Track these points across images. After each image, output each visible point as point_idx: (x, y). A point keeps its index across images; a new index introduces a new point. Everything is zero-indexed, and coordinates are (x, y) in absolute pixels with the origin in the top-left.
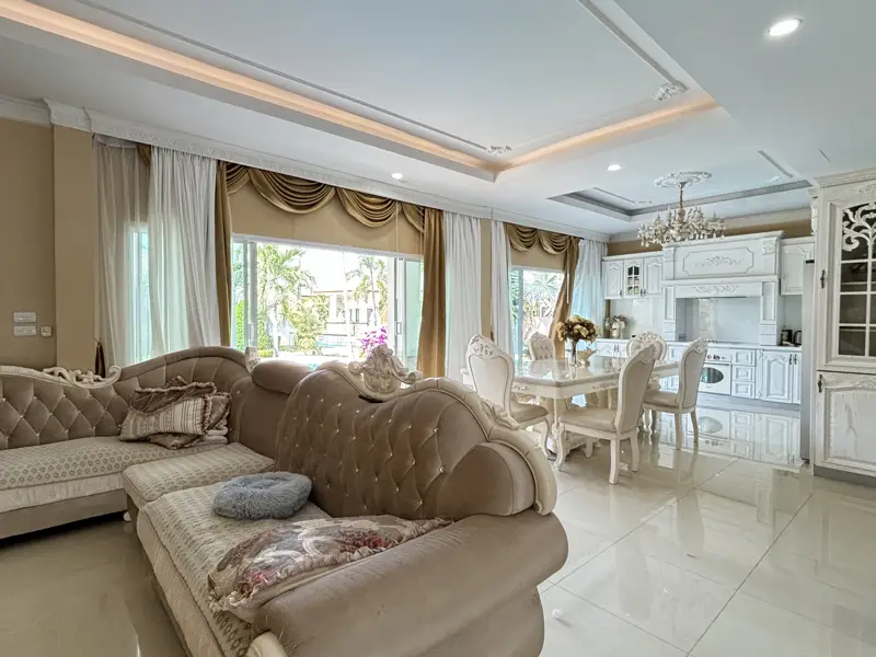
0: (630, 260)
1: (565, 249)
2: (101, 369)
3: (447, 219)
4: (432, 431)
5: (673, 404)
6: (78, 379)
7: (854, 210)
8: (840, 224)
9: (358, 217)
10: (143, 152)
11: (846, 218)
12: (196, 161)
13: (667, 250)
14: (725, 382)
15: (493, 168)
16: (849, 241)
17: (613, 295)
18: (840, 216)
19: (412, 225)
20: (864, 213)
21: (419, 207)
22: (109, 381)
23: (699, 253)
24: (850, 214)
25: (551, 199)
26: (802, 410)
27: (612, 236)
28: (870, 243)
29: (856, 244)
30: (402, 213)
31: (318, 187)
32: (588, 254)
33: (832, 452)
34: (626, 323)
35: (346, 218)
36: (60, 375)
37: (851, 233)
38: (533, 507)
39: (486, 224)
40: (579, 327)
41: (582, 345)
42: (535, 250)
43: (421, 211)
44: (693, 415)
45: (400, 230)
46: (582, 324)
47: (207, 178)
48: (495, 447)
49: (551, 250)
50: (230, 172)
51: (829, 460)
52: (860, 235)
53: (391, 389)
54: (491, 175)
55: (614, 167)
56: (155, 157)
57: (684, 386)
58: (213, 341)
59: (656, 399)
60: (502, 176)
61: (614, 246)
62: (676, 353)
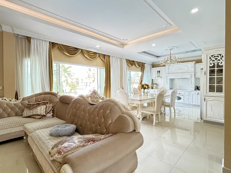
0: (158, 69)
1: (142, 66)
2: (17, 98)
3: (111, 58)
4: (108, 112)
5: (169, 105)
6: (10, 101)
7: (212, 56)
8: (209, 60)
9: (89, 58)
10: (29, 39)
11: (210, 58)
12: (43, 41)
13: (167, 67)
14: (182, 99)
15: (123, 45)
16: (211, 64)
17: (154, 78)
18: (209, 58)
19: (102, 60)
20: (214, 57)
21: (103, 55)
22: (19, 101)
23: (175, 67)
24: (211, 57)
25: (138, 53)
26: (201, 106)
27: (153, 63)
28: (216, 64)
29: (213, 65)
30: (99, 56)
31: (77, 49)
32: (147, 67)
33: (208, 116)
34: (157, 85)
35: (84, 57)
36: (5, 99)
37: (212, 62)
38: (135, 130)
39: (121, 59)
40: (145, 86)
41: (146, 90)
42: (134, 66)
43: (104, 56)
44: (174, 108)
45: (98, 60)
46: (146, 85)
47: (46, 46)
48: (125, 115)
49: (138, 66)
50: (53, 45)
51: (207, 118)
52: (214, 62)
53: (97, 101)
54: (122, 46)
55: (154, 45)
56: (32, 41)
57: (172, 100)
58: (47, 90)
59: (165, 104)
60: (125, 47)
61: (154, 66)
62: (169, 92)
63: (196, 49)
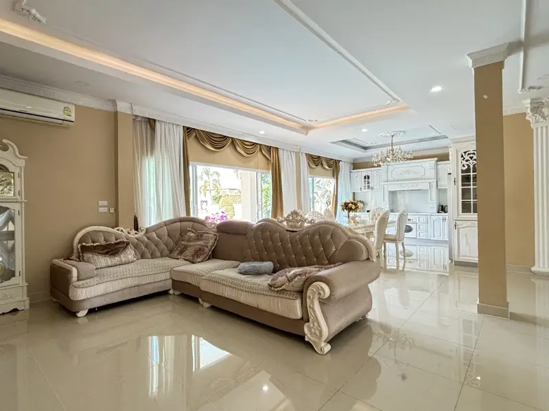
0: (365, 172)
1: (333, 166)
2: (136, 228)
3: (280, 152)
4: (329, 237)
5: (394, 238)
6: (129, 233)
7: (465, 153)
8: (460, 159)
9: (242, 152)
10: (151, 123)
11: (462, 156)
12: (175, 126)
13: (384, 167)
14: (414, 231)
15: (306, 129)
16: (464, 166)
17: (357, 191)
18: (460, 156)
19: (265, 156)
20: (469, 154)
21: (268, 147)
22: (141, 234)
23: (399, 169)
24: (464, 154)
25: (333, 143)
26: (449, 243)
27: (355, 160)
28: (471, 167)
29: (466, 167)
30: (261, 150)
31: (225, 137)
32: (344, 168)
33: (461, 254)
34: (364, 204)
35: (236, 153)
36: (122, 231)
37: (464, 162)
38: (368, 259)
39: (297, 154)
40: (351, 205)
41: (352, 214)
42: (319, 167)
43: (269, 148)
44: (403, 244)
45: (259, 158)
46: (352, 203)
47: (180, 133)
48: (353, 240)
49: (327, 167)
50: (188, 131)
51: (460, 258)
52: (467, 163)
53: (301, 226)
54: (305, 132)
55: (364, 130)
56: (158, 124)
57: (399, 230)
58: (183, 215)
59: (386, 237)
60: (311, 133)
61: (356, 165)
62: (393, 217)
63: (438, 135)
